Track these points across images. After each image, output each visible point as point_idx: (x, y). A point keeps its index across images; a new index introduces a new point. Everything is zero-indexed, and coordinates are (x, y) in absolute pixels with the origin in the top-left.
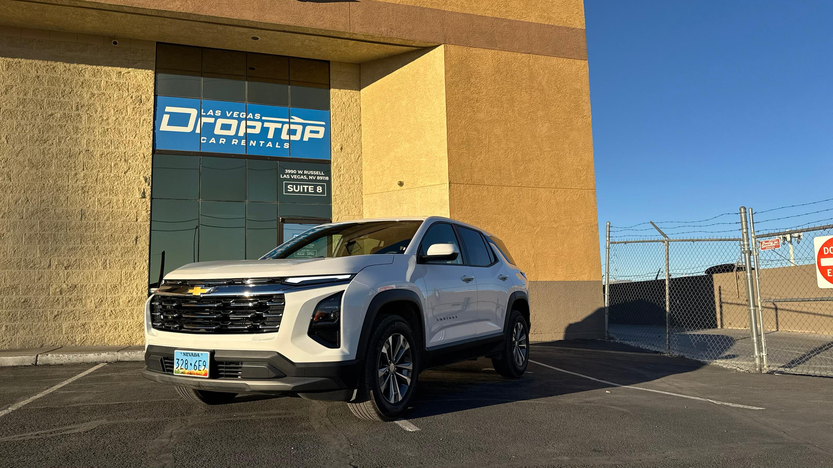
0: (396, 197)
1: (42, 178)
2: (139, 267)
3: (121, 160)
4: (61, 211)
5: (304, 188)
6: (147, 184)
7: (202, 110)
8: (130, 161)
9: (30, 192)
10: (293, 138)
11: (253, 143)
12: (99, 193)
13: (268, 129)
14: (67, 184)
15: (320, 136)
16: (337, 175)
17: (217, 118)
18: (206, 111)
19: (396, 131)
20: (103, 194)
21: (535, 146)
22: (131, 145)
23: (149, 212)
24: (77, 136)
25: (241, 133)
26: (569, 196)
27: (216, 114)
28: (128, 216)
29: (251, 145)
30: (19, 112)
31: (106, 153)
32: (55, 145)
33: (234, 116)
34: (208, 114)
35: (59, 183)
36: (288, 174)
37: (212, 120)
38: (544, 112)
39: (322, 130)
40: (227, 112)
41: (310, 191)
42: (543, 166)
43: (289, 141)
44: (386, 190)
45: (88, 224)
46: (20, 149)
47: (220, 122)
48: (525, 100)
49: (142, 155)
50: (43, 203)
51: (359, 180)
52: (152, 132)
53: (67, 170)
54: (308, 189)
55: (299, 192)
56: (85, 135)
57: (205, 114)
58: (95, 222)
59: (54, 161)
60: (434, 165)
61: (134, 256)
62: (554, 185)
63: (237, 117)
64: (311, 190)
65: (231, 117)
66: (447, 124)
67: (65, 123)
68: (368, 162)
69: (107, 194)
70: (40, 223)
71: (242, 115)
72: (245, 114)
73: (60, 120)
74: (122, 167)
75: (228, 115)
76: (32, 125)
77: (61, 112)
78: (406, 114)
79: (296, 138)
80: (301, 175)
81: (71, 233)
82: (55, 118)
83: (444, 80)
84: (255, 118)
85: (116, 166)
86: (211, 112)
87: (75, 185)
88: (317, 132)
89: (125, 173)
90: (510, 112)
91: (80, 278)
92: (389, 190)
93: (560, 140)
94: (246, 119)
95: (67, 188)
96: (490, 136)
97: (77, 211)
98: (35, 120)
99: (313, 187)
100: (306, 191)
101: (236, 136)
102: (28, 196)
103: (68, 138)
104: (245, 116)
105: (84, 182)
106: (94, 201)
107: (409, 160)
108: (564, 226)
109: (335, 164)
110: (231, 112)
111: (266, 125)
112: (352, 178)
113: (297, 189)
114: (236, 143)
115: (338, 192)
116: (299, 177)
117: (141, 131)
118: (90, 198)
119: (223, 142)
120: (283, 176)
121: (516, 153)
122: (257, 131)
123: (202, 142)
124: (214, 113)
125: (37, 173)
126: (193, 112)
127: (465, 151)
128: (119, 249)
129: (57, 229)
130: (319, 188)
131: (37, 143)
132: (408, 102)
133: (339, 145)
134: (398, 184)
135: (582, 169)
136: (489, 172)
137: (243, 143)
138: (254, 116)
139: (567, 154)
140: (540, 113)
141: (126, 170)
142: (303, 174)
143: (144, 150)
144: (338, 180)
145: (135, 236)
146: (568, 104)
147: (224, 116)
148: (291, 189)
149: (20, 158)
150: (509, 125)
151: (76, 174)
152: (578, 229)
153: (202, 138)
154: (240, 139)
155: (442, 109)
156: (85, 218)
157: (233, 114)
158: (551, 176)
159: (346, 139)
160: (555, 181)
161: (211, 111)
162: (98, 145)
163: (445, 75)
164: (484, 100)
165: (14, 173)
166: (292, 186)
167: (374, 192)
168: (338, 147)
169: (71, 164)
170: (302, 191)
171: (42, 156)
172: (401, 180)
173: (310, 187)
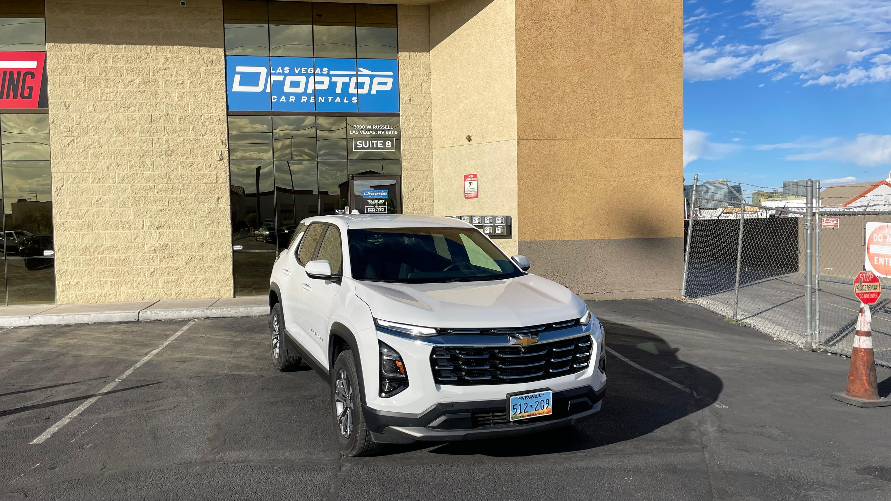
0: (465, 152)
1: (128, 143)
2: (222, 226)
3: (198, 123)
4: (149, 175)
5: (373, 144)
6: (224, 146)
7: (272, 68)
8: (207, 124)
9: (119, 158)
10: (361, 91)
11: (321, 99)
12: (181, 157)
13: (336, 83)
14: (151, 149)
15: (389, 87)
16: (406, 129)
17: (285, 75)
18: (275, 69)
19: (466, 81)
20: (185, 157)
21: (615, 93)
22: (206, 107)
23: (228, 174)
24: (157, 102)
25: (310, 90)
26: (651, 147)
27: (285, 72)
28: (209, 177)
29: (319, 101)
30: (102, 81)
31: (184, 117)
32: (137, 111)
33: (302, 72)
34: (277, 72)
35: (144, 148)
36: (357, 129)
37: (281, 78)
38: (628, 53)
39: (390, 81)
40: (295, 68)
41: (379, 147)
42: (624, 114)
43: (358, 95)
44: (455, 145)
45: (174, 187)
46: (106, 117)
47: (289, 79)
48: (605, 41)
49: (217, 118)
50: (132, 168)
51: (428, 133)
52: (225, 93)
53: (150, 135)
54: (377, 144)
55: (369, 148)
56: (163, 100)
57: (274, 72)
58: (179, 184)
59: (138, 127)
60: (503, 120)
61: (217, 216)
62: (635, 135)
63: (305, 72)
64: (380, 145)
65: (300, 74)
66: (517, 75)
67: (144, 89)
68: (438, 114)
69: (188, 157)
70: (131, 187)
71: (310, 71)
72: (313, 69)
73: (139, 86)
74: (200, 130)
75: (297, 72)
76: (115, 93)
77: (140, 78)
78: (475, 63)
79: (363, 91)
80: (369, 130)
81: (159, 196)
82: (135, 85)
83: (514, 26)
84: (323, 72)
85: (195, 129)
86: (280, 70)
87: (159, 150)
88: (385, 84)
89: (203, 136)
90: (588, 55)
91: (171, 238)
92: (458, 145)
93: (645, 85)
94: (314, 75)
95: (152, 152)
96: (564, 85)
97: (162, 175)
98: (117, 87)
99: (382, 142)
100: (375, 146)
101: (305, 93)
102: (118, 161)
103: (149, 104)
104: (313, 71)
105: (166, 146)
106: (177, 165)
107: (478, 113)
108: (644, 180)
109: (404, 117)
110: (299, 68)
111: (334, 79)
112: (421, 131)
113: (366, 145)
114: (305, 100)
115: (407, 147)
116: (368, 132)
117: (214, 93)
118: (173, 162)
119: (293, 100)
120: (352, 132)
121: (593, 102)
122: (325, 86)
123: (273, 101)
124: (283, 70)
125: (124, 139)
126: (263, 71)
127: (536, 104)
128: (203, 210)
129: (147, 192)
130: (388, 143)
131: (122, 110)
132: (477, 49)
133: (408, 95)
134: (467, 138)
135: (669, 115)
136: (563, 124)
137: (312, 100)
138: (321, 71)
139: (651, 101)
140: (622, 55)
141: (203, 133)
142: (372, 130)
143: (218, 112)
144: (407, 134)
145: (216, 197)
146: (656, 42)
147: (292, 73)
148: (360, 146)
149: (108, 125)
150: (586, 71)
151: (159, 139)
152: (659, 183)
153: (273, 97)
154: (309, 96)
155: (512, 58)
156: (170, 181)
157: (301, 70)
158: (633, 125)
159: (415, 89)
160: (636, 131)
161: (280, 68)
162: (176, 109)
163: (516, 19)
164: (559, 44)
165: (104, 140)
166: (361, 142)
167: (443, 146)
168: (407, 98)
169: (153, 129)
170: (371, 146)
171: (127, 123)
172: (470, 134)
173: (379, 142)
